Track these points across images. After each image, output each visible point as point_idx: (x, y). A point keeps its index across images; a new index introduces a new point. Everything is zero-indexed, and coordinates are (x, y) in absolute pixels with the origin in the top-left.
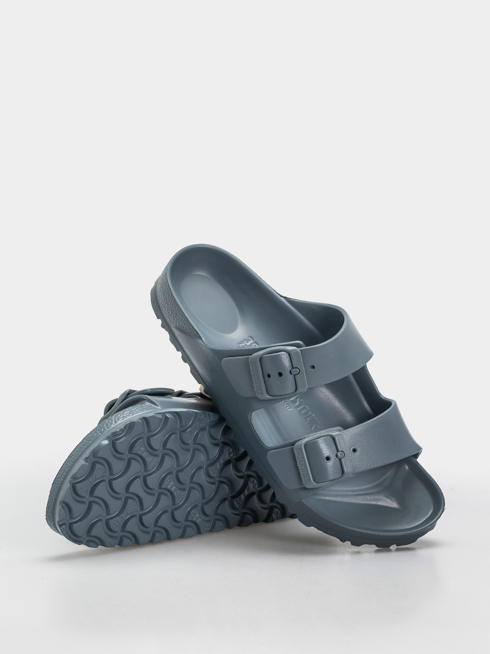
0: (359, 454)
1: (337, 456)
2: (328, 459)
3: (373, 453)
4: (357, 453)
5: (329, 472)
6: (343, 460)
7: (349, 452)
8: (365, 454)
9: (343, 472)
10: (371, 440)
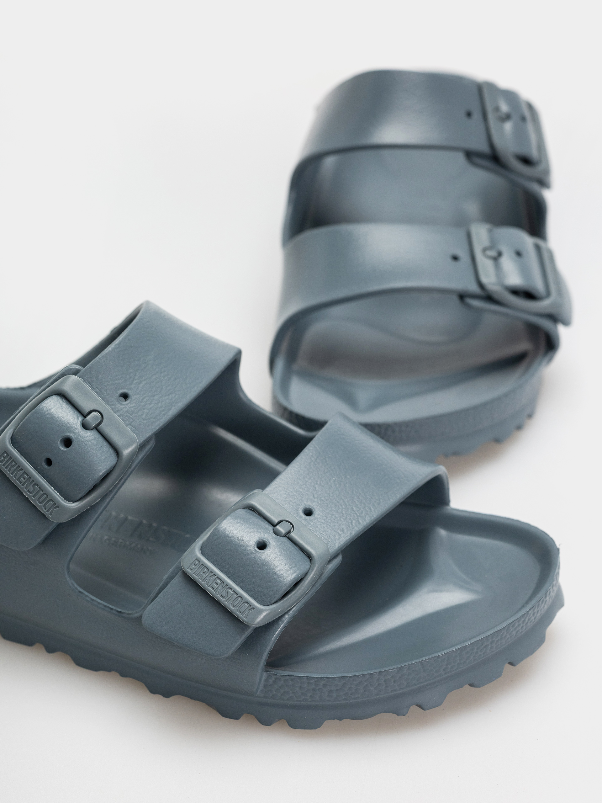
0: (321, 514)
1: (277, 533)
2: (262, 546)
3: (348, 501)
4: (317, 513)
5: (280, 567)
6: (293, 535)
7: (298, 518)
8: (334, 509)
9: (309, 556)
10: (330, 481)
